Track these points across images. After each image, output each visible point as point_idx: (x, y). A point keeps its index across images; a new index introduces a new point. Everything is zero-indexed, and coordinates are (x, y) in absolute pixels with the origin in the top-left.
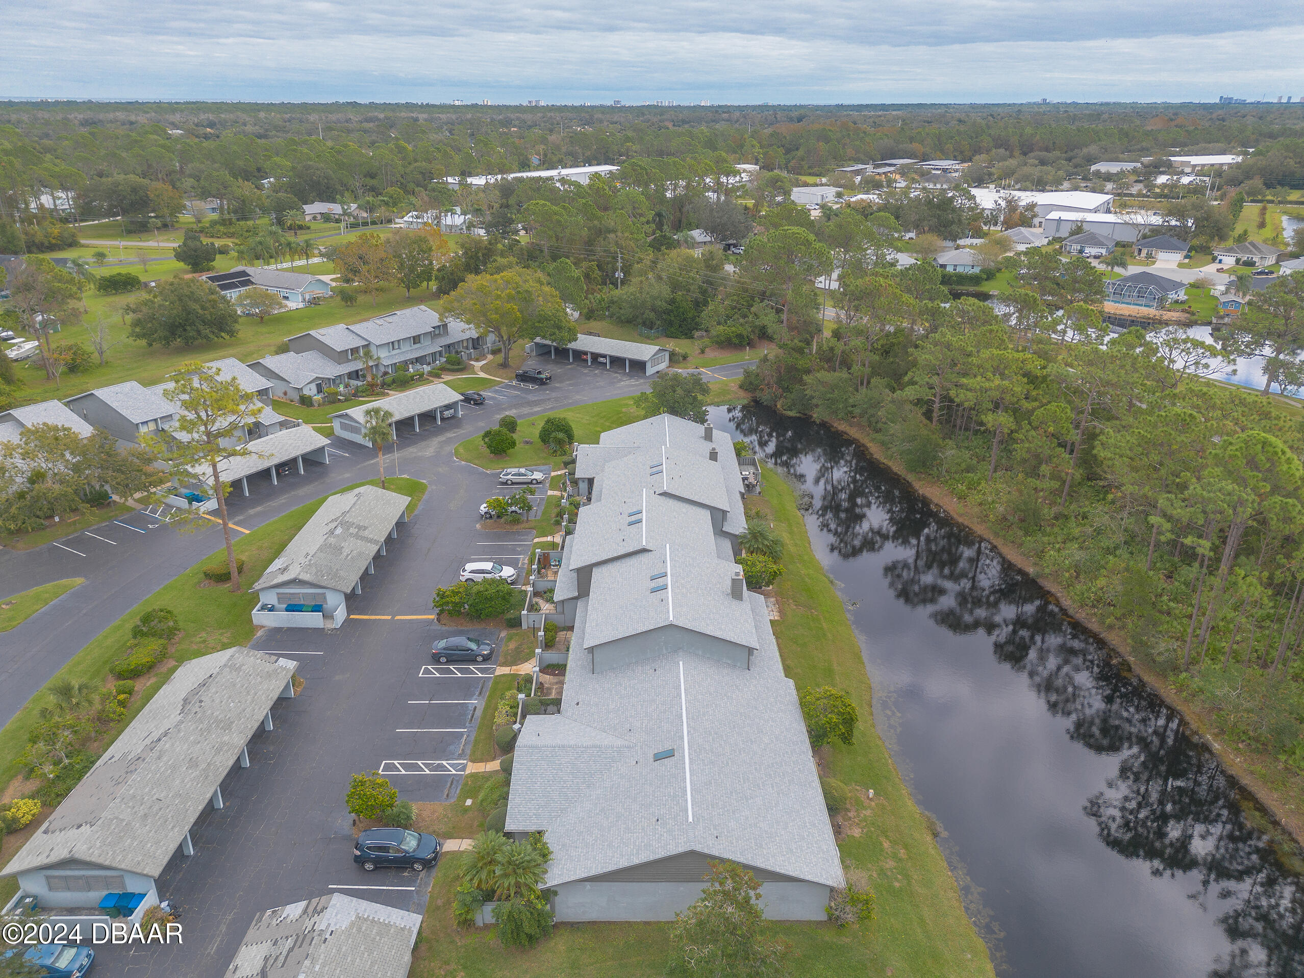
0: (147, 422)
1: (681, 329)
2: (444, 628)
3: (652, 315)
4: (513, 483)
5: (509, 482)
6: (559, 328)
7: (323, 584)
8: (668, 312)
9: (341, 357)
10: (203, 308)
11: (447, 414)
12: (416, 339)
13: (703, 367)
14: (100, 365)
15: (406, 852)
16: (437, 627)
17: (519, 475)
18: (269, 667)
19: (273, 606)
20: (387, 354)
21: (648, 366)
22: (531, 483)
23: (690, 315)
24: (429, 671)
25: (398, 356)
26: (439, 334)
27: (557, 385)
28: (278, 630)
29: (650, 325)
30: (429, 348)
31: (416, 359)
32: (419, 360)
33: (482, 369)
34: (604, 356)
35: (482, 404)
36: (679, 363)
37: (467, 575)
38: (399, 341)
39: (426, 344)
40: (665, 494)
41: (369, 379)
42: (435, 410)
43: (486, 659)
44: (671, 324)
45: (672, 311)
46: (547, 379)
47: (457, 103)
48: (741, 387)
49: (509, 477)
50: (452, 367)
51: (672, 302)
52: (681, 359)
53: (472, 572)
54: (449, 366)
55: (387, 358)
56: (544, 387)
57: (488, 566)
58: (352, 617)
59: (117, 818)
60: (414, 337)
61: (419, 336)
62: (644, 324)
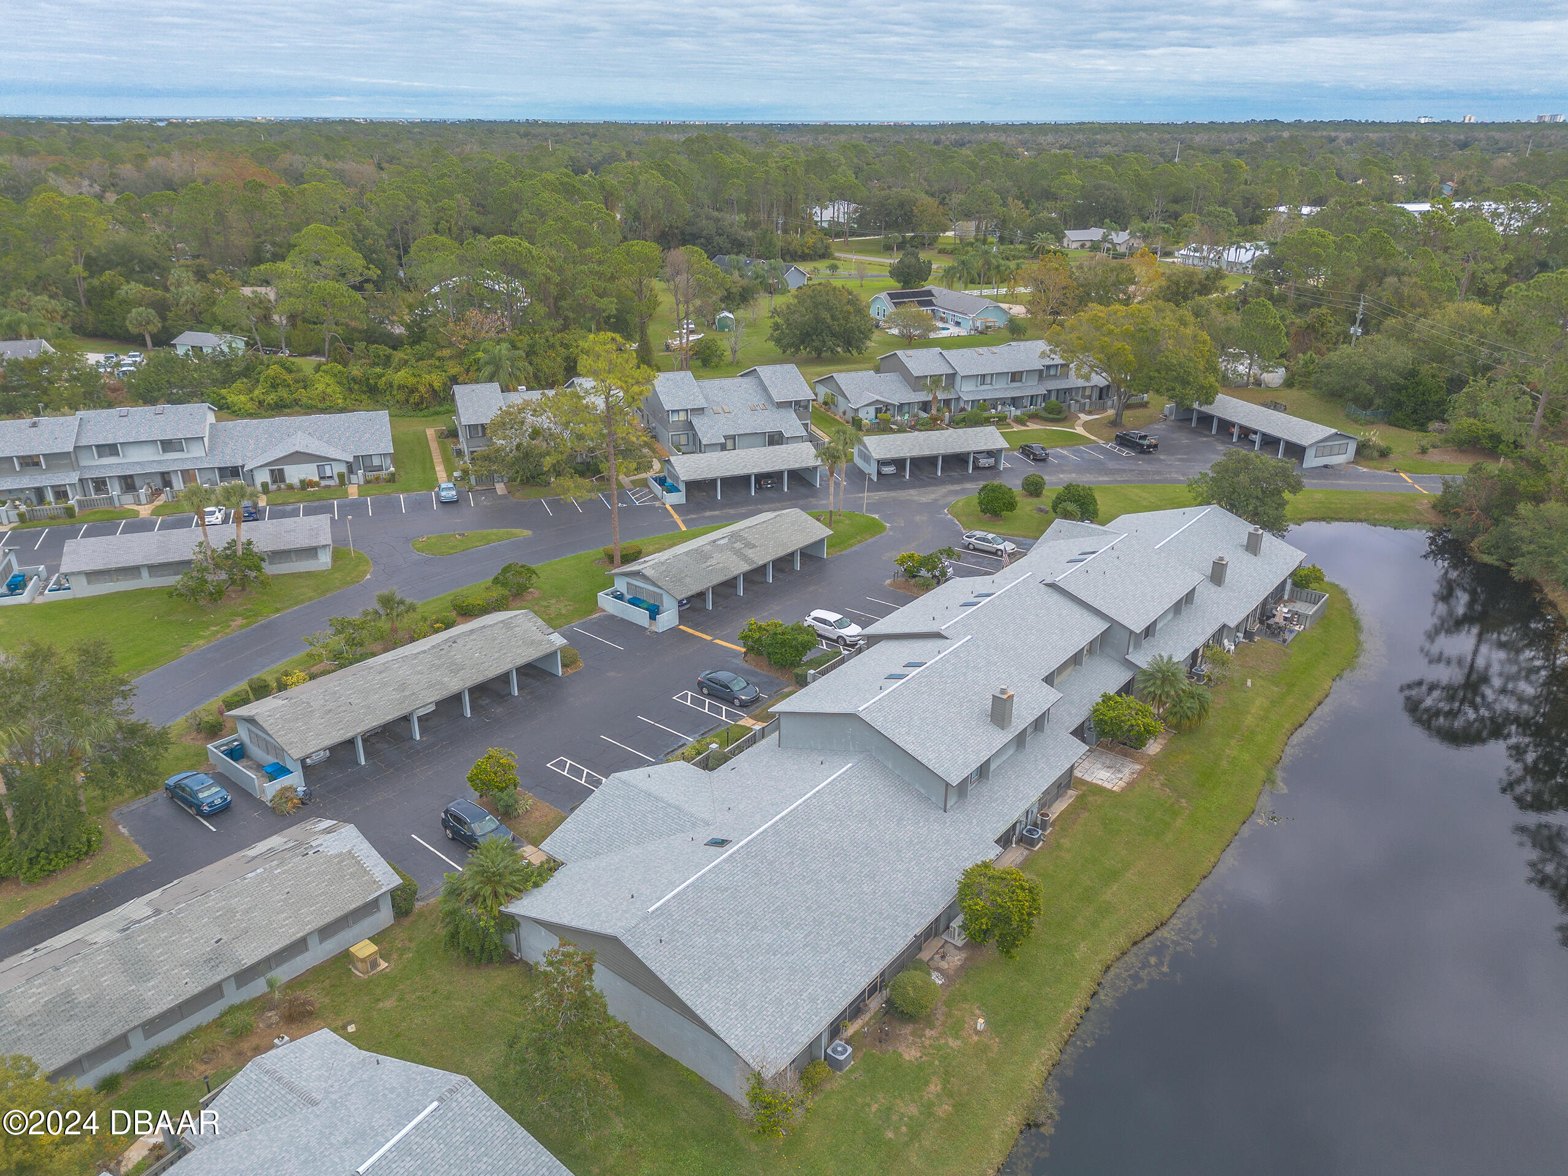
0: (678, 411)
1: (1414, 416)
2: (746, 666)
3: (1370, 389)
4: (975, 549)
5: (971, 547)
6: (1185, 383)
7: (660, 584)
8: (1399, 389)
9: (916, 382)
10: (833, 318)
11: (984, 462)
12: (1016, 376)
13: (1405, 472)
14: (731, 364)
15: (473, 832)
16: (739, 662)
17: (984, 540)
18: (539, 636)
19: (622, 594)
20: (973, 388)
21: (1310, 454)
22: (995, 554)
23: (1435, 398)
24: (687, 698)
25: (987, 392)
26: (1055, 375)
27: (1162, 457)
28: (612, 617)
29: (1365, 403)
30: (1032, 388)
31: (1013, 399)
32: (1015, 401)
33: (1085, 425)
34: (1255, 432)
35: (1044, 460)
36: (1372, 459)
37: (809, 621)
38: (992, 375)
39: (1029, 384)
40: (1052, 586)
41: (934, 412)
42: (969, 453)
43: (744, 705)
44: (1399, 405)
45: (1406, 388)
46: (1149, 446)
47: (1423, 121)
48: (1434, 507)
49: (973, 540)
50: (1051, 416)
51: (1413, 374)
52: (1376, 454)
53: (815, 619)
54: (1044, 414)
55: (968, 391)
56: (1142, 456)
57: (833, 617)
58: (681, 627)
59: (308, 703)
60: (1014, 374)
61: (1022, 372)
62: (1356, 400)
